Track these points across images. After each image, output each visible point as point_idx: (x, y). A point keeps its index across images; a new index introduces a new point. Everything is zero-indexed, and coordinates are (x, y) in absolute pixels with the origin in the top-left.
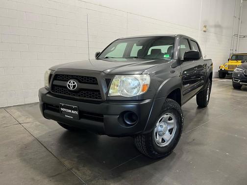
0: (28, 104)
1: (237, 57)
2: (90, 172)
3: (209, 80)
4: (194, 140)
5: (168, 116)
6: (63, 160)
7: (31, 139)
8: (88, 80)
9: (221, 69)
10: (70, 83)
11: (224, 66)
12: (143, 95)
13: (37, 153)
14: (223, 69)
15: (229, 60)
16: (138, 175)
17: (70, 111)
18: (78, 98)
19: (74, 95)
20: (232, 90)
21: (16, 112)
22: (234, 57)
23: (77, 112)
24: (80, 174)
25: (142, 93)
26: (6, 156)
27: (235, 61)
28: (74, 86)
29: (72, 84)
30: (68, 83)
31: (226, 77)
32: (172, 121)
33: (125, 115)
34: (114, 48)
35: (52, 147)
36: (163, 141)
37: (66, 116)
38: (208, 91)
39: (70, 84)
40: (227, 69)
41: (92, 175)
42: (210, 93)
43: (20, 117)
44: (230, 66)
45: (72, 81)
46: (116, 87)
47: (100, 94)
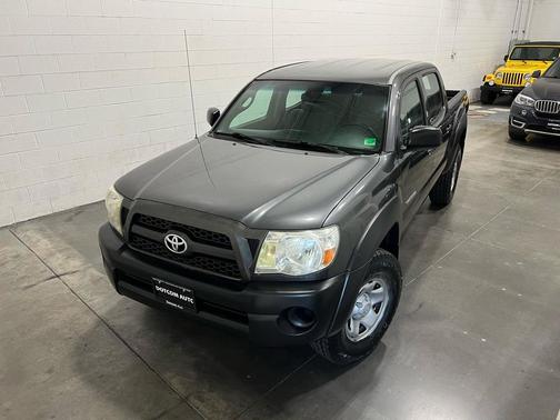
0: (61, 213)
1: (526, 52)
2: (225, 404)
4: (420, 306)
5: (374, 282)
6: (167, 376)
7: (90, 320)
8: (210, 238)
9: (487, 83)
10: (171, 238)
11: (493, 77)
13: (111, 359)
14: (491, 84)
15: (506, 60)
16: (317, 406)
17: (176, 295)
19: (182, 261)
20: (505, 146)
21: (39, 241)
22: (518, 51)
23: (190, 300)
24: (207, 411)
25: (324, 267)
26: (50, 371)
27: (520, 62)
28: (181, 247)
30: (167, 238)
31: (496, 101)
32: (380, 290)
34: (250, 99)
35: (140, 340)
36: (363, 328)
37: (168, 302)
39: (172, 242)
40: (500, 82)
41: (229, 411)
42: (458, 174)
43: (52, 255)
44: (507, 77)
45: (175, 237)
46: (269, 254)
47: (237, 267)
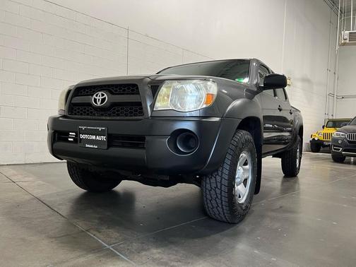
0: (31, 164)
2: (118, 235)
3: (299, 138)
4: (281, 207)
7: (28, 197)
8: (124, 90)
10: (97, 96)
11: (317, 135)
12: (206, 110)
14: (316, 139)
15: (323, 127)
17: (94, 137)
18: (108, 118)
22: (331, 124)
23: (104, 138)
24: (102, 237)
25: (204, 106)
28: (103, 100)
29: (101, 98)
30: (95, 96)
31: (321, 151)
33: (178, 138)
37: (87, 146)
38: (298, 154)
39: (97, 98)
40: (322, 139)
42: (300, 158)
43: (15, 175)
44: (325, 135)
45: (100, 93)
47: (141, 109)
